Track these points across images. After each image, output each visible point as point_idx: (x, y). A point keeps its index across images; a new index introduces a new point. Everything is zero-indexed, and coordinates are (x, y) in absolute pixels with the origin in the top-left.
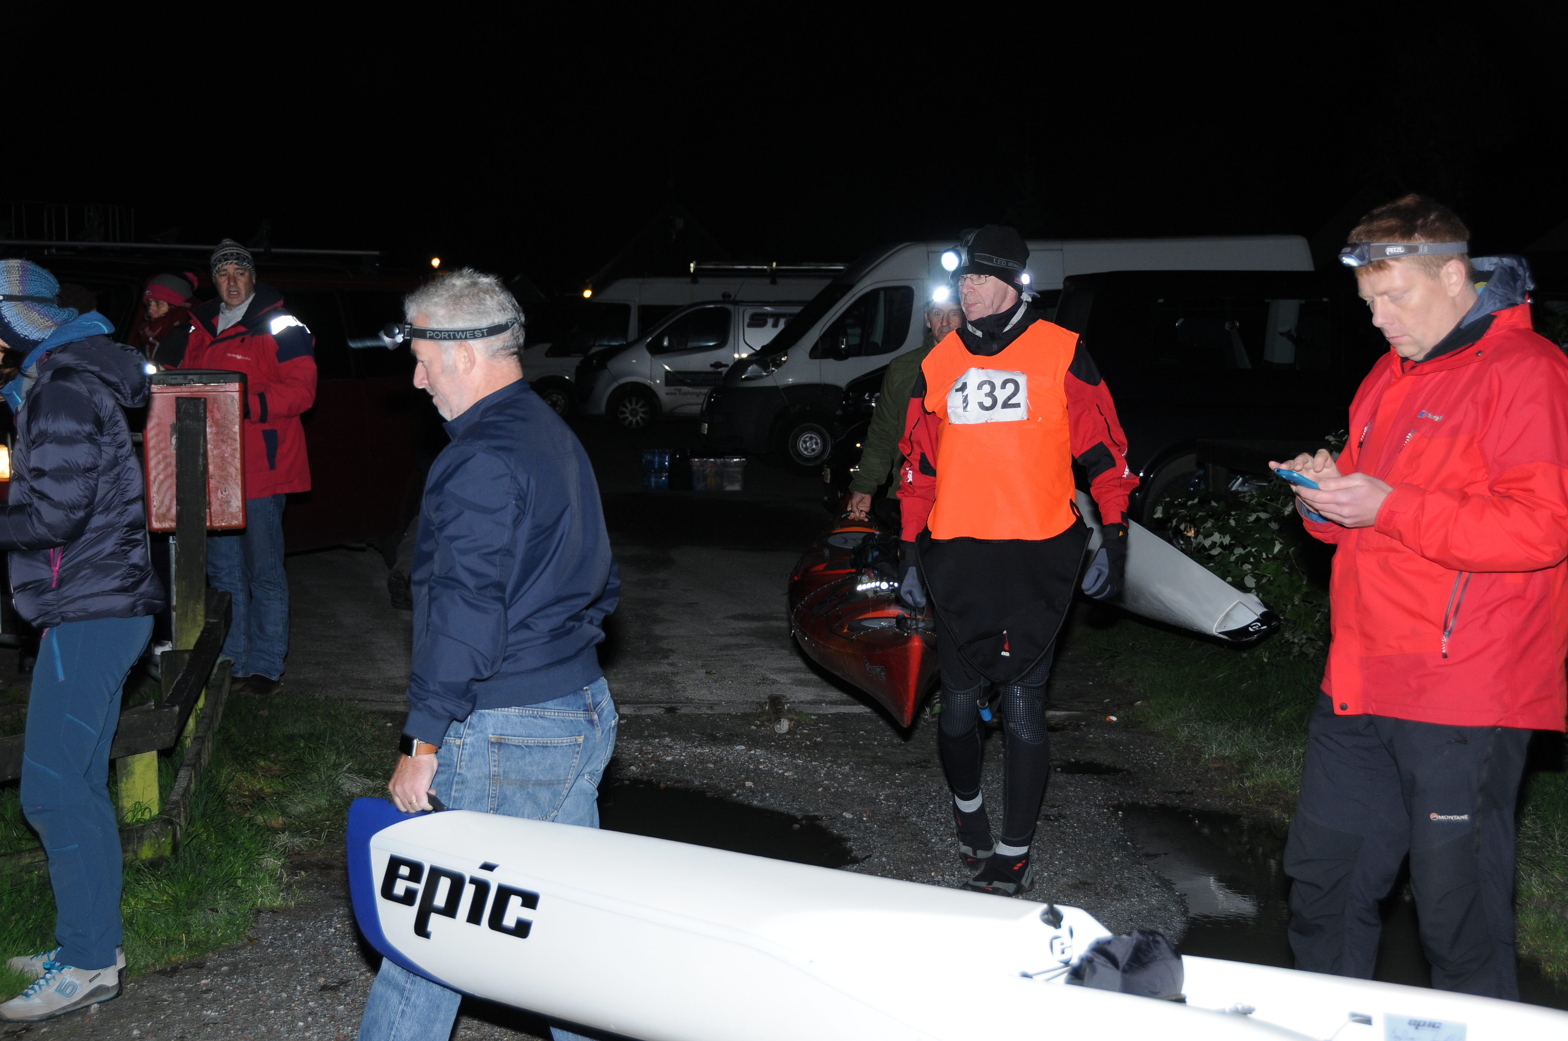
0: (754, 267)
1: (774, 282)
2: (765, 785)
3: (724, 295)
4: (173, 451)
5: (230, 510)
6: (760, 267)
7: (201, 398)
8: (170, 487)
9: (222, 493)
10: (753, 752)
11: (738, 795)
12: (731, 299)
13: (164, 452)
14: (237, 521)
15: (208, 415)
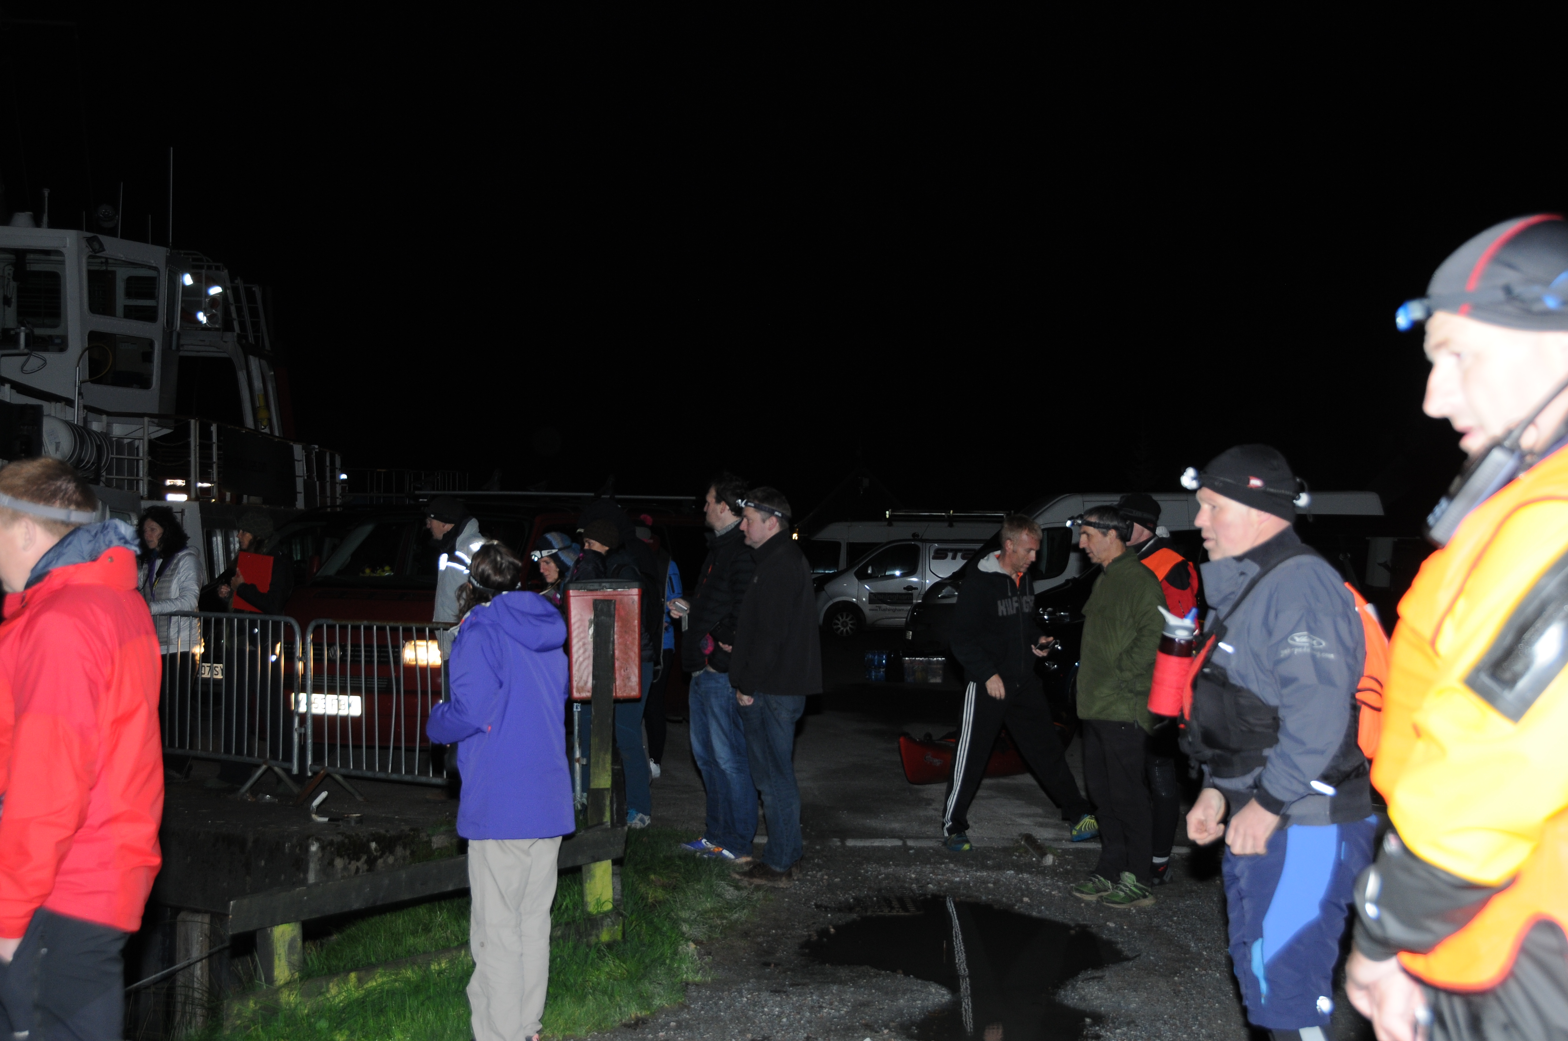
0: (935, 514)
1: (951, 525)
2: (1038, 900)
3: (914, 535)
4: (590, 640)
5: (630, 684)
6: (939, 514)
7: (611, 600)
8: (587, 666)
9: (624, 671)
10: (1020, 876)
11: (1019, 908)
12: (920, 537)
13: (583, 640)
14: (635, 692)
15: (616, 612)
